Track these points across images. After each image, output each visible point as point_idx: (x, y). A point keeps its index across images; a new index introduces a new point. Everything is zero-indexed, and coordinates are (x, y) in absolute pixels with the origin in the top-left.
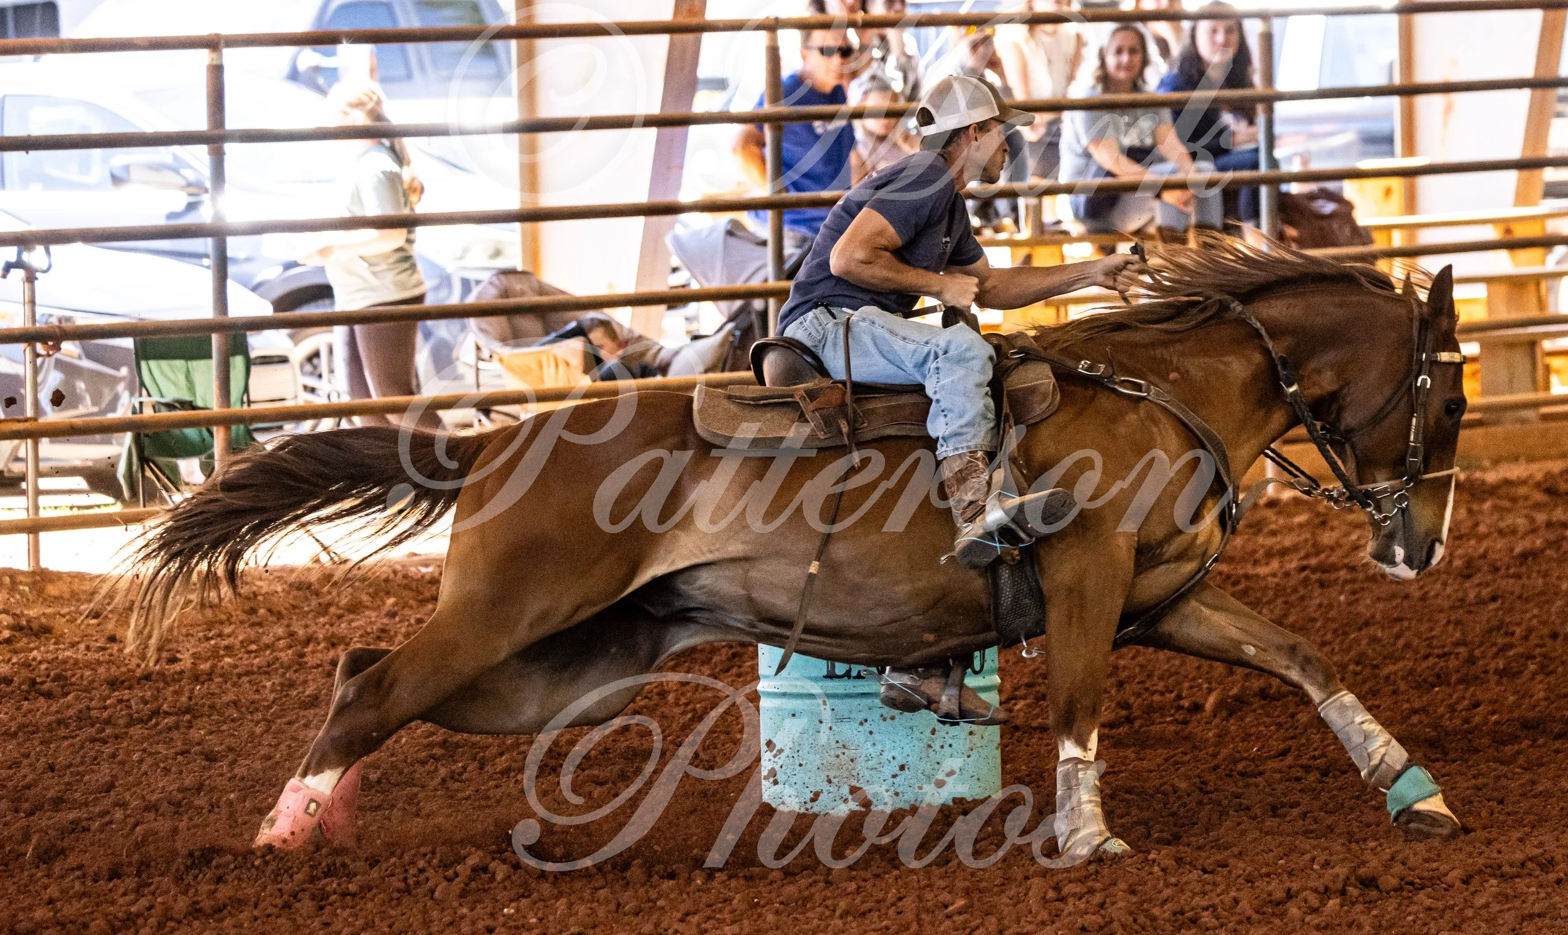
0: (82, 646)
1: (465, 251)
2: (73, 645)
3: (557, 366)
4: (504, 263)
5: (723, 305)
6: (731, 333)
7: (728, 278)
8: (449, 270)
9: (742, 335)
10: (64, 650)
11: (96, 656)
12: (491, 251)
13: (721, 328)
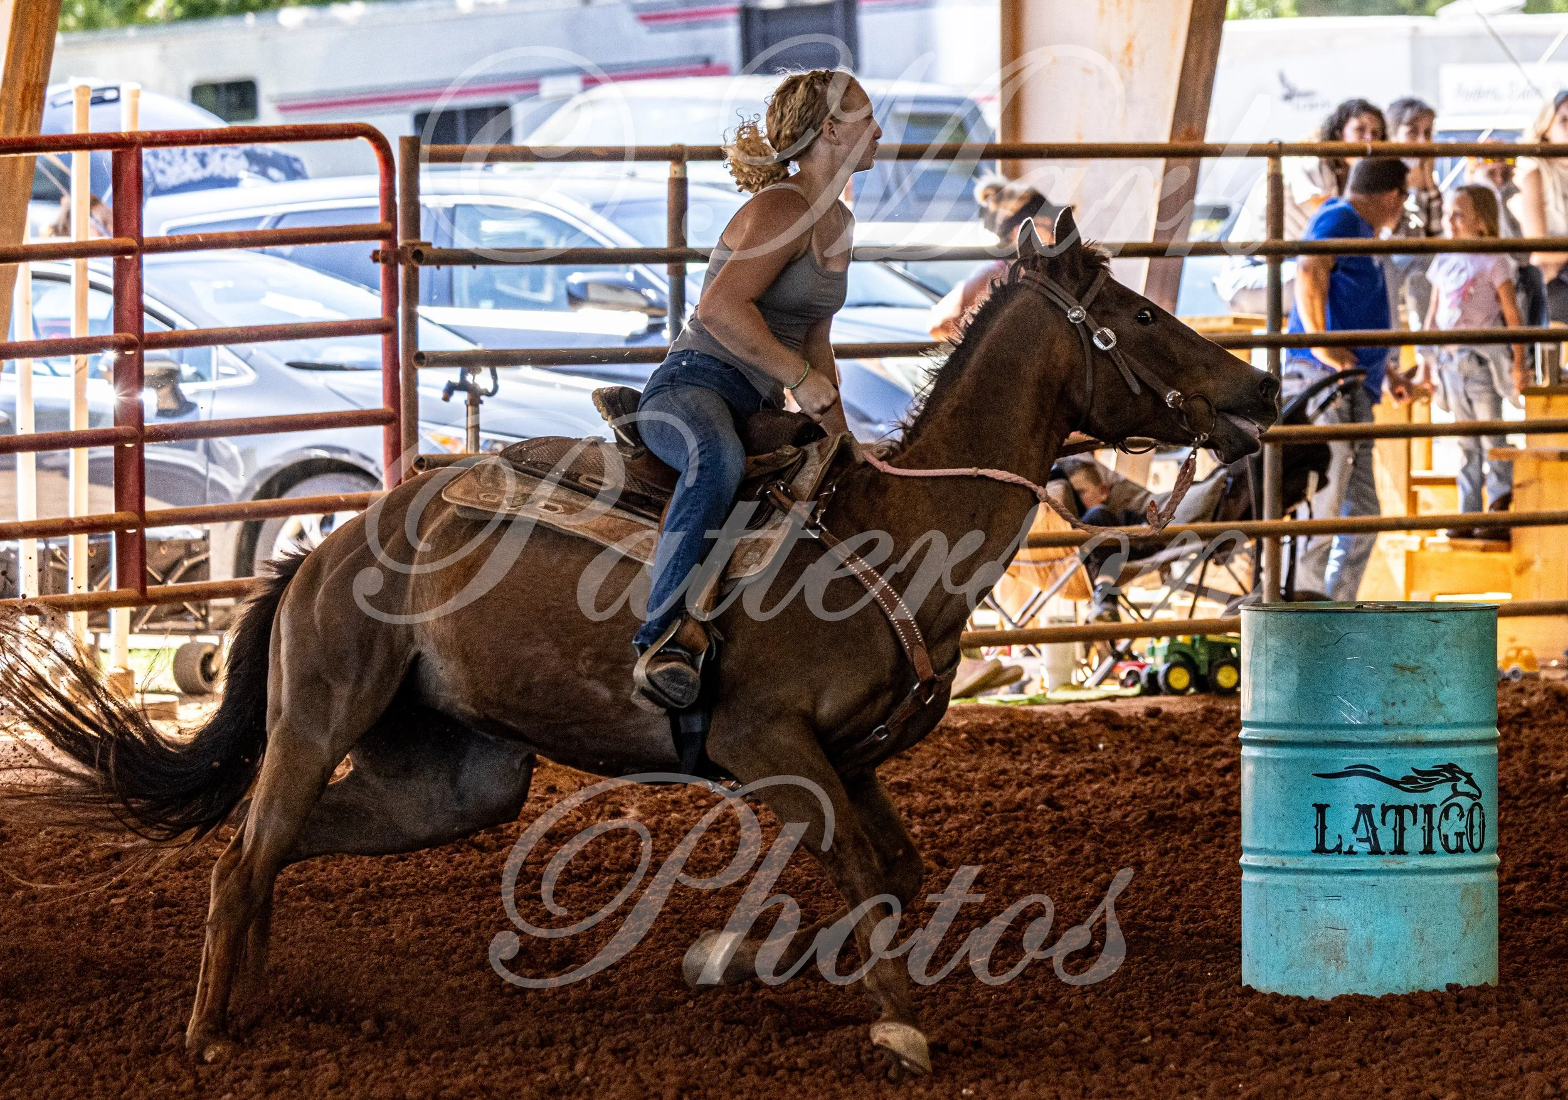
9: (1233, 483)
13: (1212, 475)
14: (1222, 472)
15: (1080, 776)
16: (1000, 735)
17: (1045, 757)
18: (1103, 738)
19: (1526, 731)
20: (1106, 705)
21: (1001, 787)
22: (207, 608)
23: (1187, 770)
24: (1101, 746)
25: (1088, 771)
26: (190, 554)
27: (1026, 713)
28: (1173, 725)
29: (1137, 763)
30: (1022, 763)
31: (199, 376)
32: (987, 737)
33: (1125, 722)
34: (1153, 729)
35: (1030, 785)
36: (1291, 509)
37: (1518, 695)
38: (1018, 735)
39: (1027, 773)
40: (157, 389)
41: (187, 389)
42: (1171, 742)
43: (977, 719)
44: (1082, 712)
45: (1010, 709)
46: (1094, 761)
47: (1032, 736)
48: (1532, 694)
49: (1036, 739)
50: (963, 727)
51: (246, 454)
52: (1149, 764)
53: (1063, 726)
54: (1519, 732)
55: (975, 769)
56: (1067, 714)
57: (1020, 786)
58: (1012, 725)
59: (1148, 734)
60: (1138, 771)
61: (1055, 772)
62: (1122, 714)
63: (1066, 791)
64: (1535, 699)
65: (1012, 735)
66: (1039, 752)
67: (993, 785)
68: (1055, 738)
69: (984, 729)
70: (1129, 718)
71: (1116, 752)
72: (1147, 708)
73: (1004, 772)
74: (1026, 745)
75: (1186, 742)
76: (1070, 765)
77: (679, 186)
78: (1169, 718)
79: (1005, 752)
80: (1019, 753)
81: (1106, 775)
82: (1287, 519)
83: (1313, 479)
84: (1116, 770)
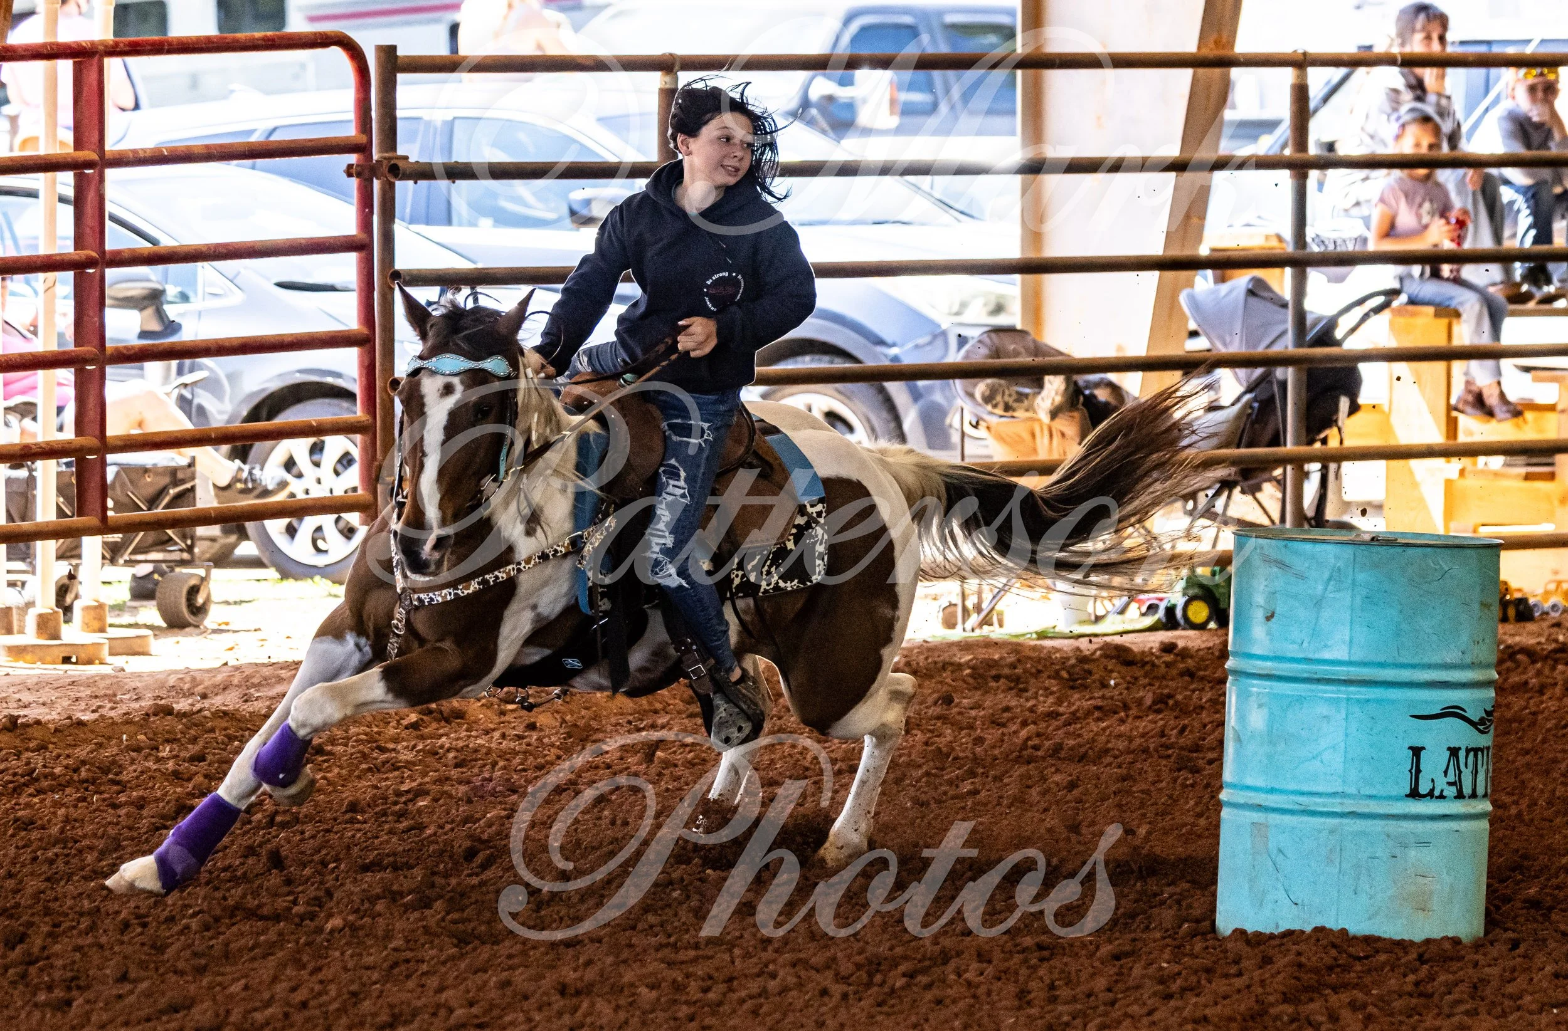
0: (497, 735)
1: (964, 305)
2: (487, 732)
3: (1051, 436)
4: (1002, 320)
5: (1242, 372)
6: (1248, 405)
7: (1247, 342)
8: (944, 327)
9: (1260, 408)
10: (476, 737)
11: (512, 745)
12: (991, 307)
13: (1238, 399)
14: (1248, 397)
15: (1089, 713)
16: (1007, 671)
17: (1052, 693)
18: (1115, 674)
19: (1560, 667)
20: (1118, 640)
21: (1004, 725)
22: (192, 538)
23: (1202, 708)
24: (1112, 682)
25: (1098, 708)
26: (176, 483)
27: (1034, 648)
28: (1189, 661)
29: (1148, 701)
30: (1027, 700)
31: (184, 298)
32: (994, 672)
33: (1138, 658)
34: (1168, 665)
35: (1034, 723)
36: (1322, 436)
37: (1555, 630)
38: (1025, 671)
39: (1032, 710)
40: (141, 309)
41: (172, 311)
42: (1187, 678)
43: (983, 654)
44: (1093, 647)
45: (1018, 644)
46: (1103, 697)
47: (1039, 672)
49: (1045, 675)
50: (967, 663)
51: (232, 377)
52: (1161, 702)
53: (1073, 661)
54: (1553, 668)
55: (977, 706)
56: (1078, 649)
57: (1024, 724)
58: (1019, 661)
59: (1163, 669)
60: (1150, 707)
61: (1061, 709)
62: (1135, 649)
63: (1071, 729)
65: (1019, 671)
66: (1046, 689)
67: (996, 723)
68: (1064, 674)
69: (991, 664)
70: (1143, 653)
71: (1128, 689)
72: (1162, 643)
73: (1007, 709)
74: (1033, 681)
75: (1202, 678)
76: (1080, 701)
78: (1185, 653)
79: (1011, 689)
80: (1026, 690)
81: (1115, 713)
82: (1318, 445)
83: (1344, 403)
84: (1126, 707)
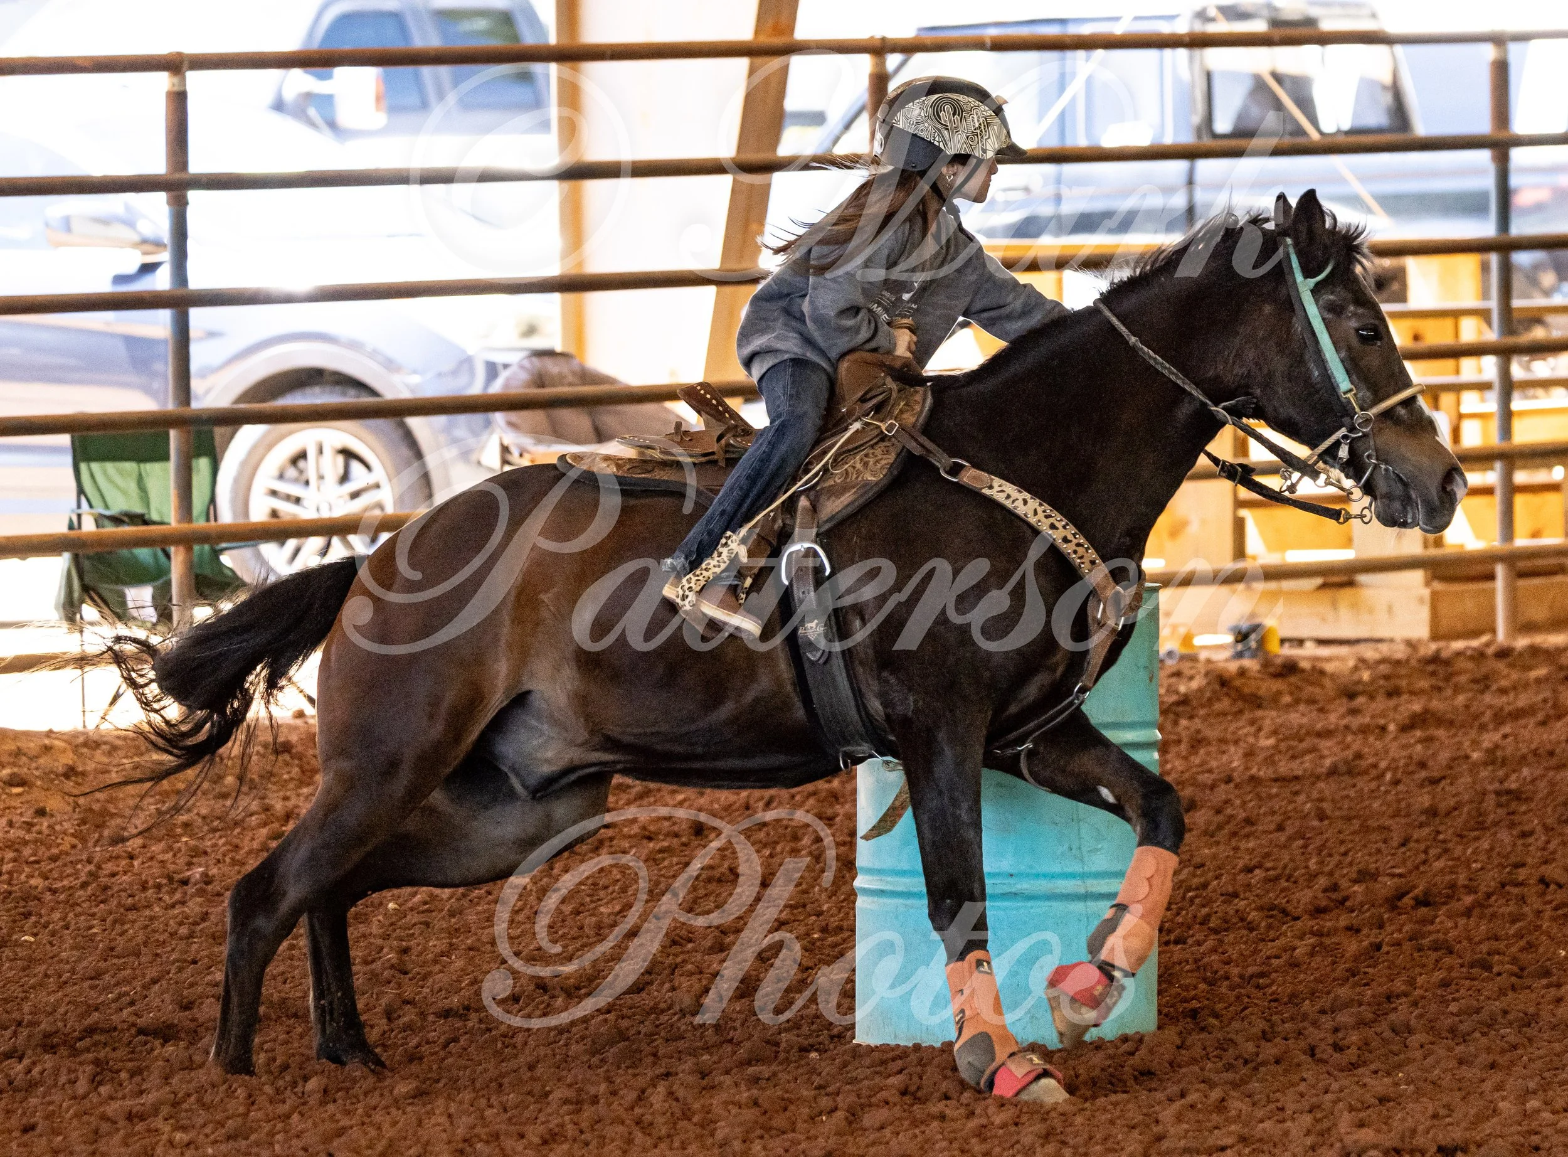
1: (492, 326)
4: (539, 342)
8: (473, 353)
12: (524, 327)
19: (1184, 722)
37: (1173, 680)
48: (1191, 678)
54: (1176, 723)
64: (1195, 684)
77: (178, 101)
